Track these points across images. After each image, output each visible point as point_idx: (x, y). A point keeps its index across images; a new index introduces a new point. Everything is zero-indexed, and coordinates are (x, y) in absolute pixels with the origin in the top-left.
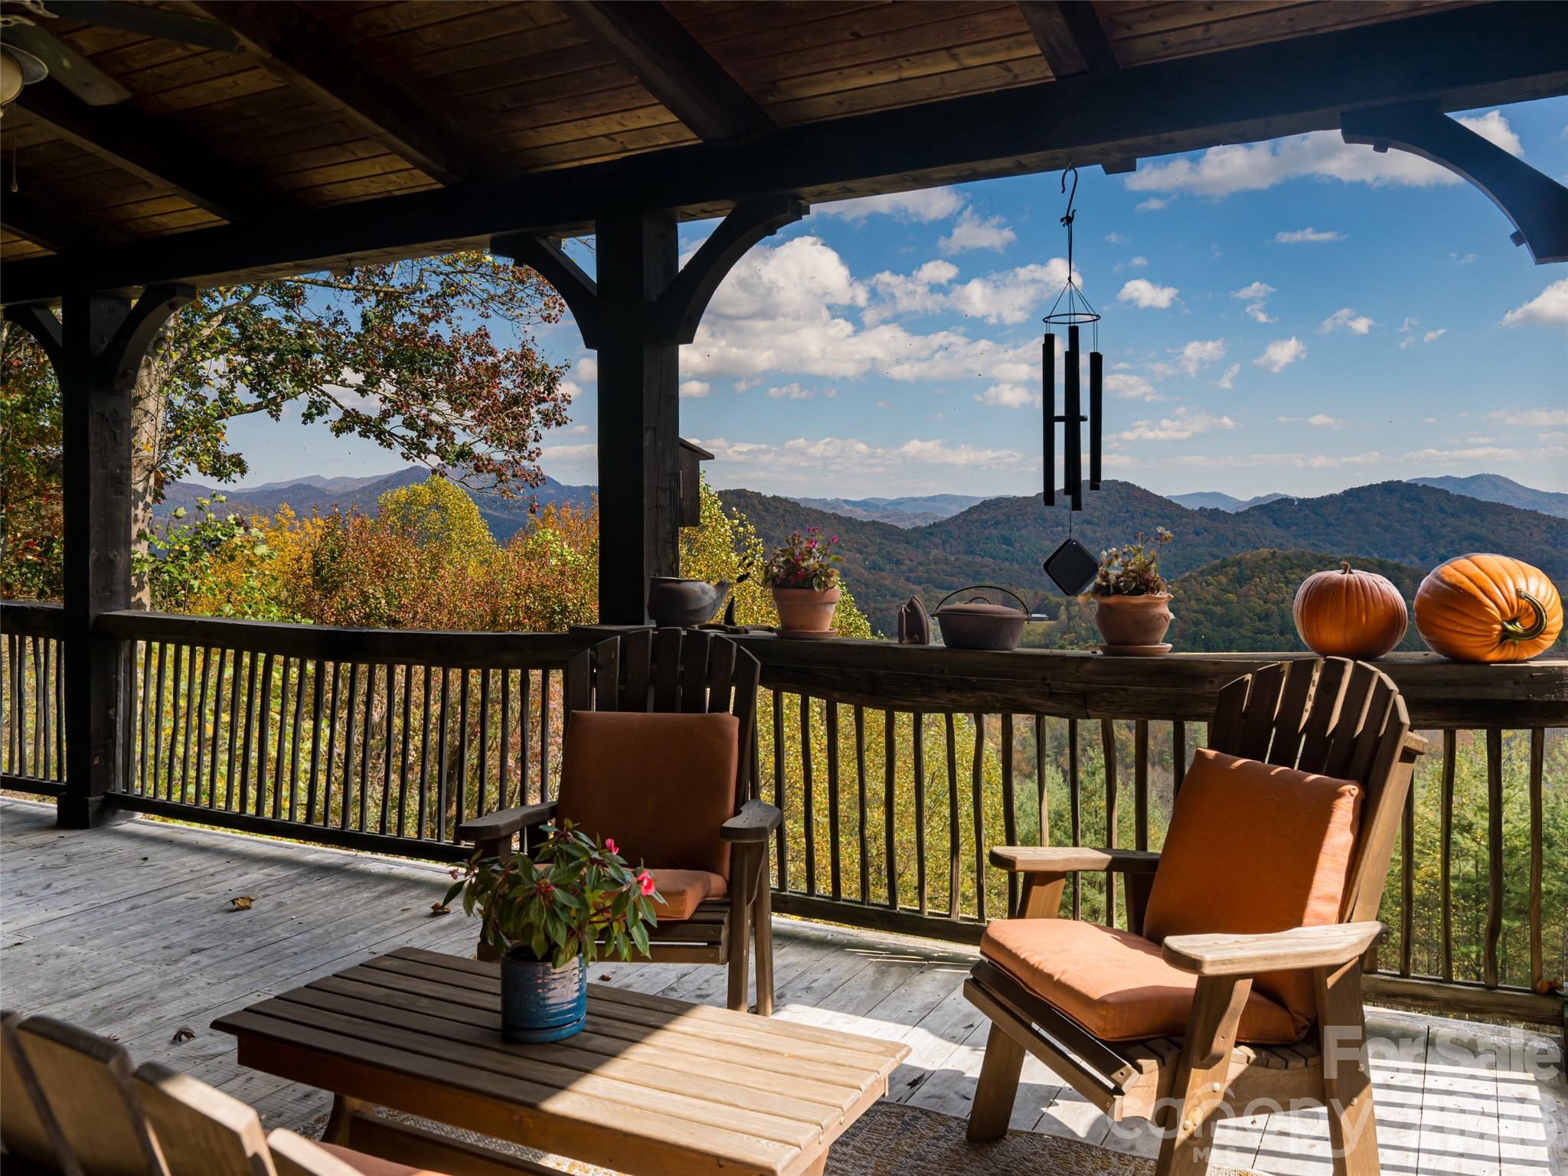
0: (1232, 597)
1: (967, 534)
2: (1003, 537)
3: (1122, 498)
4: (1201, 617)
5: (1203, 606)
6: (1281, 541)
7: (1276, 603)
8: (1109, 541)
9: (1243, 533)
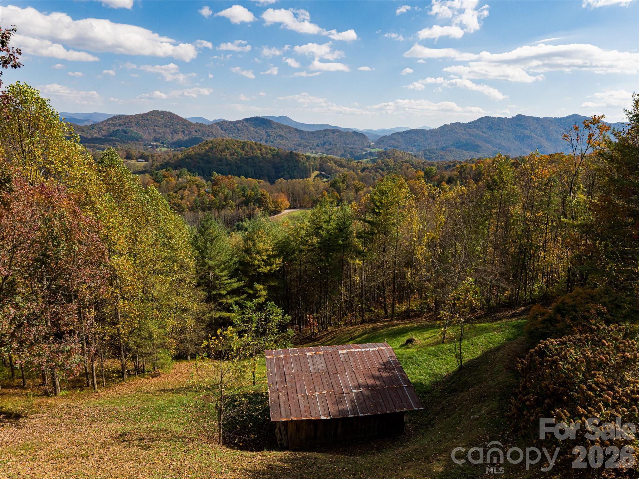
0: (210, 154)
1: (108, 129)
2: (123, 130)
3: (169, 117)
8: (165, 133)
9: (212, 132)
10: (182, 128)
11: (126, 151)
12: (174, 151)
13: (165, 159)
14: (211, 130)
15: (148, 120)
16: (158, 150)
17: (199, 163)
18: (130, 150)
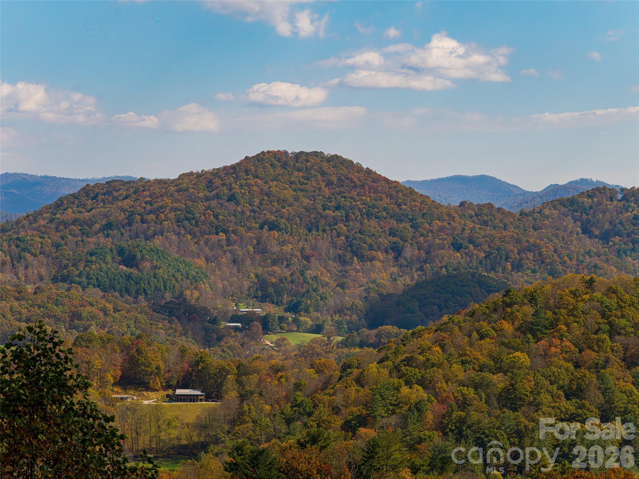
0: (522, 357)
1: (57, 246)
2: (121, 252)
3: (329, 184)
4: (470, 392)
5: (473, 374)
6: (595, 260)
7: (596, 368)
8: (307, 258)
9: (533, 248)
10: (392, 233)
11: (125, 348)
12: (344, 344)
13: (298, 386)
14: (533, 237)
15: (232, 198)
16: (269, 340)
17: (464, 404)
18: (143, 346)
